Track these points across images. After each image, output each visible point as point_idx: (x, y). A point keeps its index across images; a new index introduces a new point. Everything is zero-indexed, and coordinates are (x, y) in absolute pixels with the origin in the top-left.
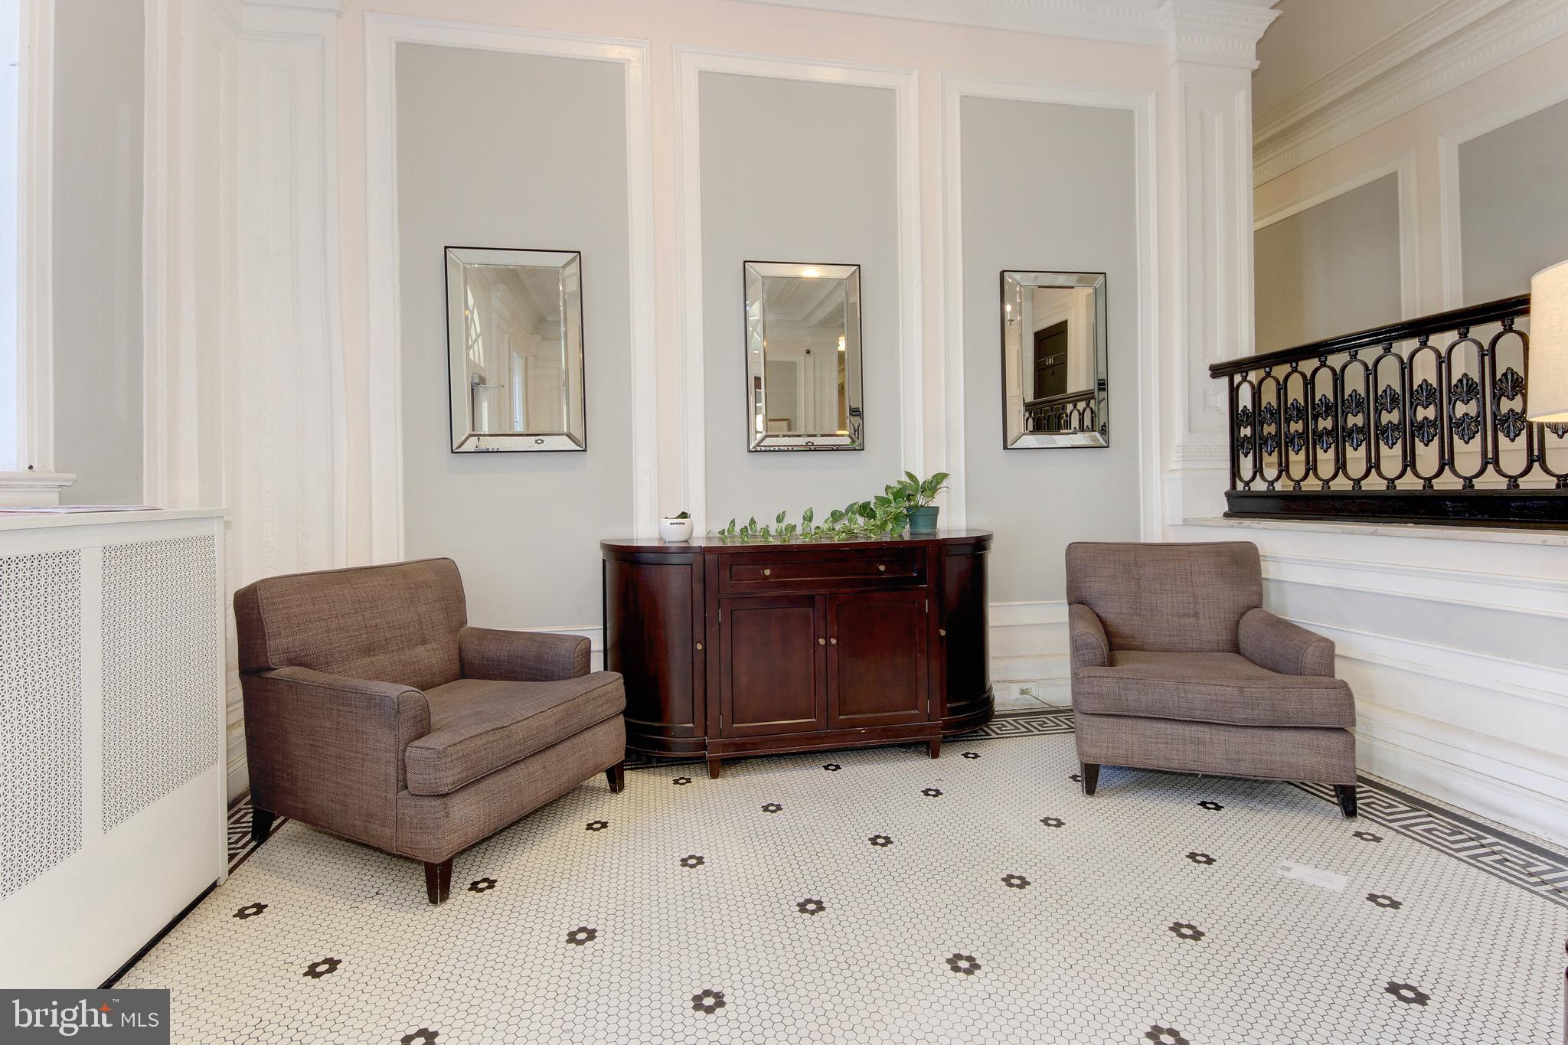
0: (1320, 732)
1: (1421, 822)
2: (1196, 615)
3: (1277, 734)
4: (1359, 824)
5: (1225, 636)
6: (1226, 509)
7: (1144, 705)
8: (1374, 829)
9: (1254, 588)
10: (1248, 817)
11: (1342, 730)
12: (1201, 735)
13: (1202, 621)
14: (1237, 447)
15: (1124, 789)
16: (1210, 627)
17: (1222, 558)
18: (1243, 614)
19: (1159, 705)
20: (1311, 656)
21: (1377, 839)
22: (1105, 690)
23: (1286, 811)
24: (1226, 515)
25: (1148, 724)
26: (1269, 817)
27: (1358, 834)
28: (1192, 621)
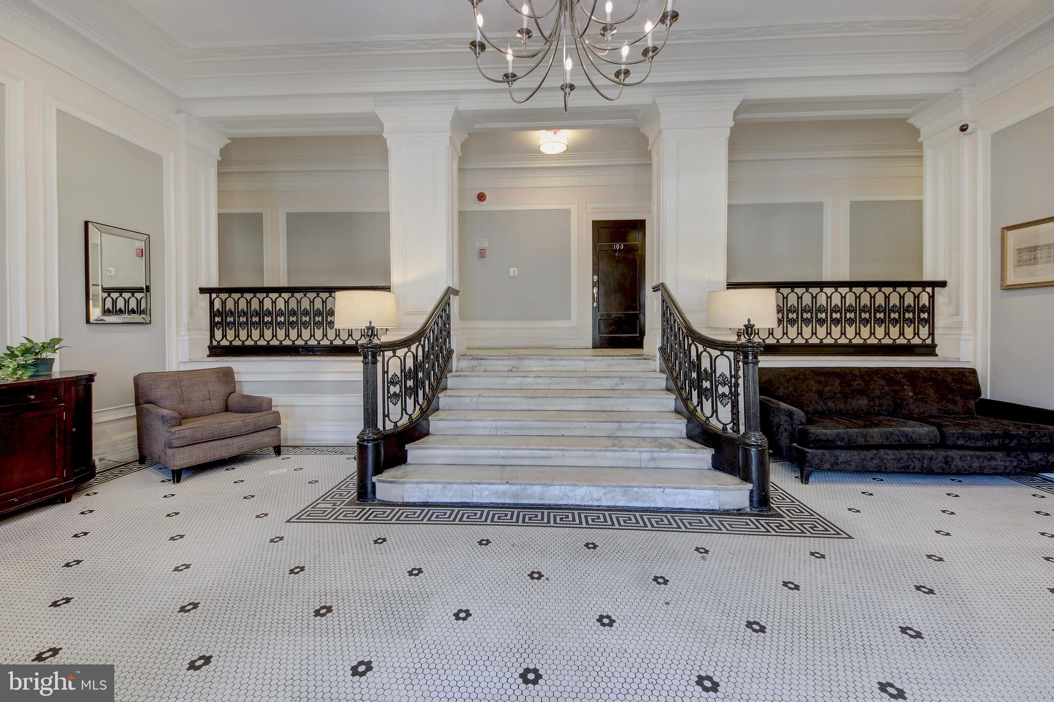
0: (270, 430)
1: (298, 451)
2: (210, 399)
3: (256, 434)
4: (281, 457)
5: (222, 406)
6: (208, 353)
7: (205, 436)
8: (287, 456)
9: (233, 385)
10: (246, 467)
11: (275, 427)
12: (228, 442)
13: (213, 401)
14: (213, 326)
15: (189, 477)
16: (217, 403)
17: (219, 374)
18: (228, 396)
19: (211, 435)
20: (264, 406)
21: (289, 458)
22: (186, 435)
23: (257, 461)
24: (208, 356)
25: (206, 444)
26: (253, 465)
27: (283, 459)
28: (208, 402)
